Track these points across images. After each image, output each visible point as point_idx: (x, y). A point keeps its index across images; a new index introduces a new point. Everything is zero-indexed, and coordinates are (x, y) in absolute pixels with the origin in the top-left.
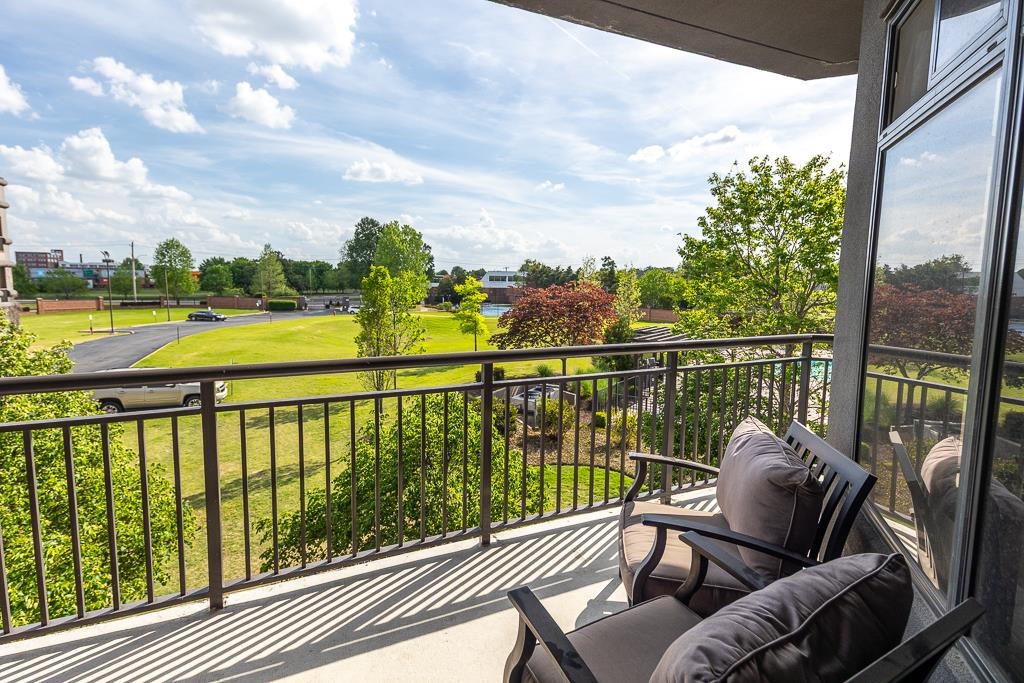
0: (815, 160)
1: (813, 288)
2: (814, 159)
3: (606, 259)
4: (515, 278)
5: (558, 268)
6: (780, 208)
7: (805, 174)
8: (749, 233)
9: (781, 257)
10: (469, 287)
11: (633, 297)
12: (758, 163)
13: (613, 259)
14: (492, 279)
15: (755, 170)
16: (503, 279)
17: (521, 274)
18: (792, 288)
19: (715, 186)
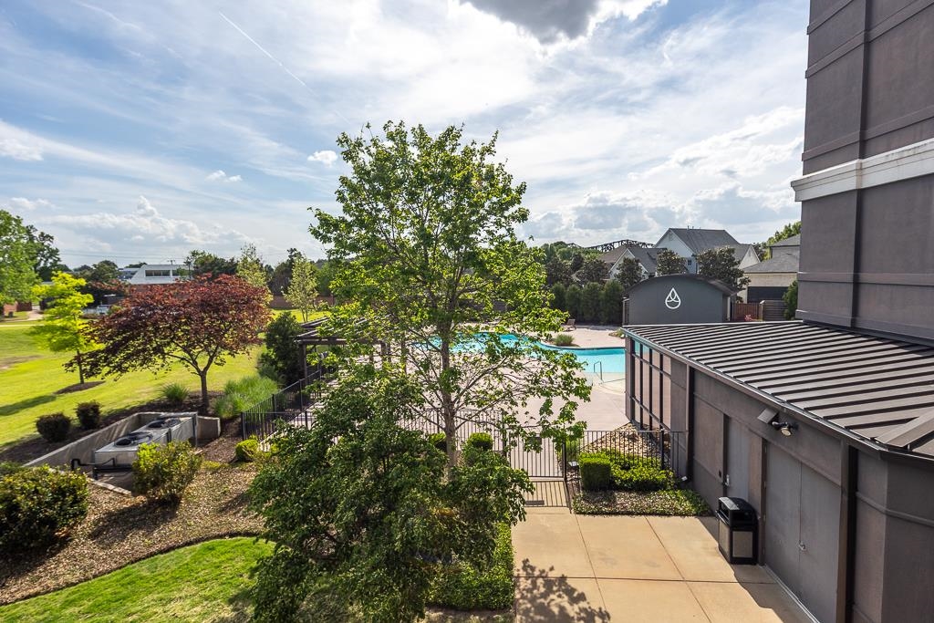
0: (450, 130)
1: (461, 273)
2: (448, 130)
3: (292, 250)
4: (178, 272)
5: (233, 260)
6: (422, 183)
7: (441, 145)
8: (393, 212)
9: (426, 238)
10: (61, 286)
11: (308, 288)
12: (392, 129)
13: (299, 250)
14: (149, 274)
15: (391, 137)
16: (166, 274)
17: (187, 268)
18: (440, 276)
19: (346, 148)
